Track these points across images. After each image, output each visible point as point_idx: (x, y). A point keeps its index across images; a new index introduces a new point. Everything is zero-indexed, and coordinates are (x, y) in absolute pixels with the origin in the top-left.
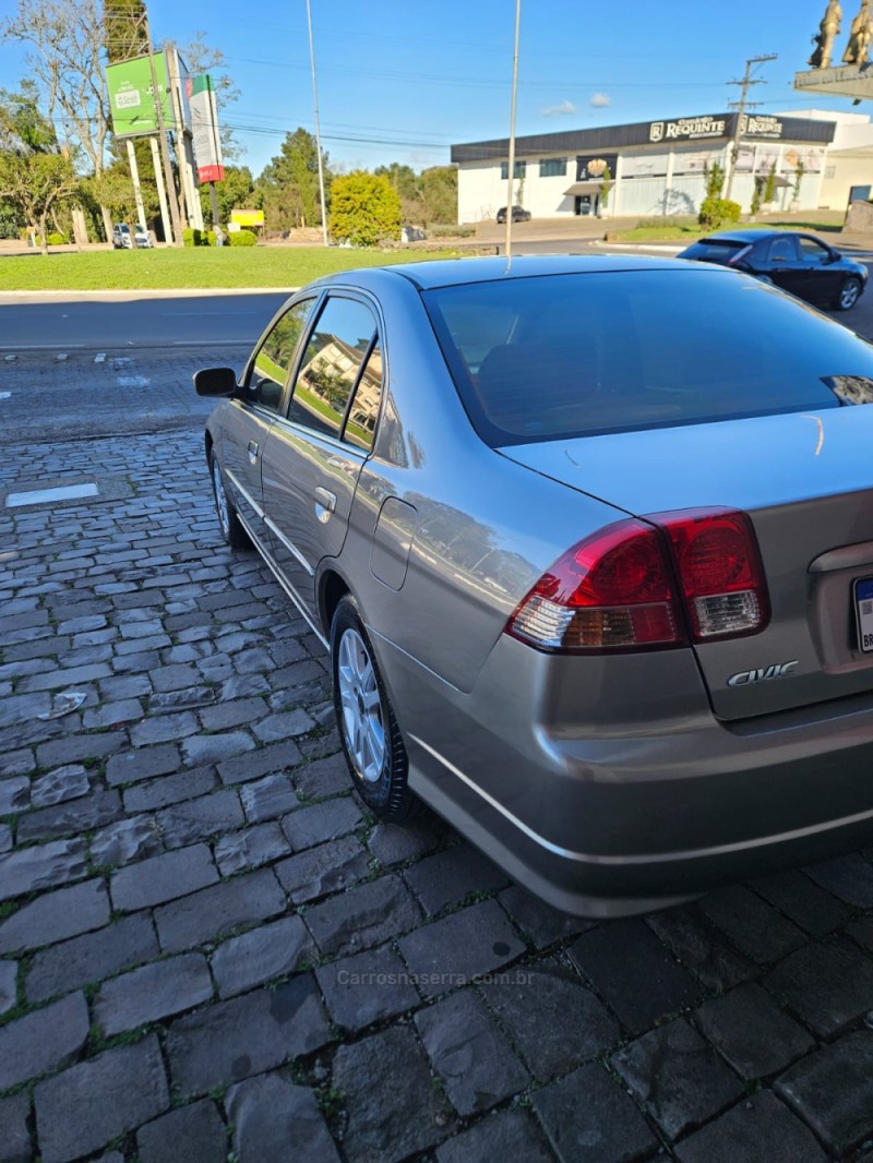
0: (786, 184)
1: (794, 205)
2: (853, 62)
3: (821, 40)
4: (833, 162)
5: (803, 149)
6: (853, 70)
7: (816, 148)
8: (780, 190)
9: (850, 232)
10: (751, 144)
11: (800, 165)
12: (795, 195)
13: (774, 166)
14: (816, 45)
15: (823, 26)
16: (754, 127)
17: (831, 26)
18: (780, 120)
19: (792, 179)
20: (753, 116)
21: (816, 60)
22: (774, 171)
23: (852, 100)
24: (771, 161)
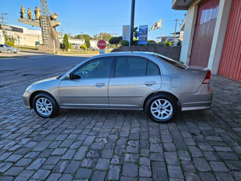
0: (16, 40)
1: (19, 44)
2: (30, 19)
3: (22, 13)
4: (25, 36)
5: (18, 33)
6: (30, 20)
7: (20, 33)
8: (15, 41)
9: (39, 50)
10: (6, 31)
11: (18, 36)
12: (19, 42)
13: (13, 36)
14: (20, 14)
15: (21, 10)
16: (5, 27)
17: (23, 11)
18: (11, 27)
19: (17, 39)
20: (5, 25)
21: (22, 17)
22: (13, 37)
23: (32, 26)
24: (11, 35)
